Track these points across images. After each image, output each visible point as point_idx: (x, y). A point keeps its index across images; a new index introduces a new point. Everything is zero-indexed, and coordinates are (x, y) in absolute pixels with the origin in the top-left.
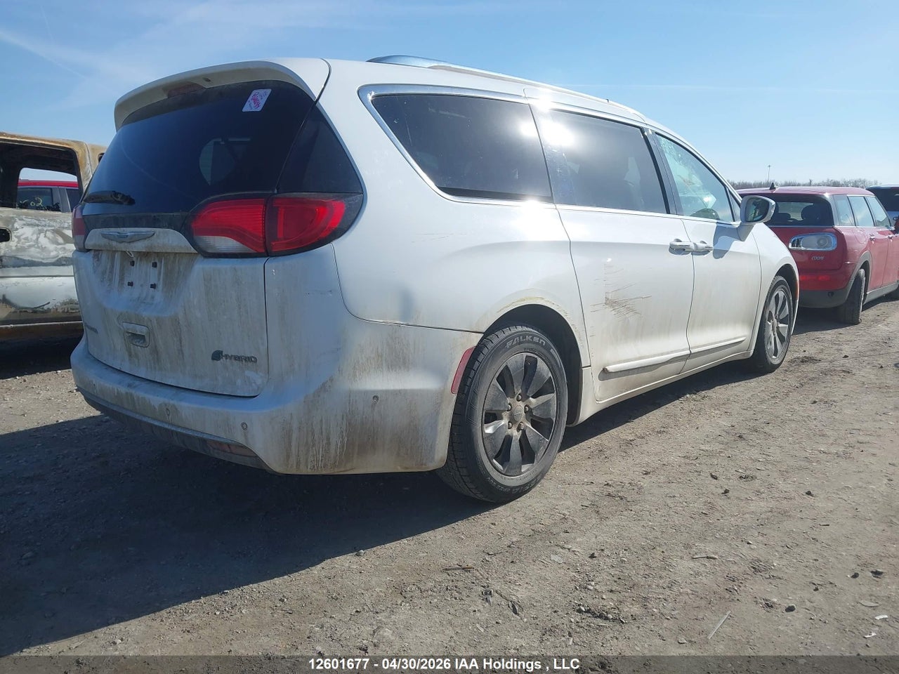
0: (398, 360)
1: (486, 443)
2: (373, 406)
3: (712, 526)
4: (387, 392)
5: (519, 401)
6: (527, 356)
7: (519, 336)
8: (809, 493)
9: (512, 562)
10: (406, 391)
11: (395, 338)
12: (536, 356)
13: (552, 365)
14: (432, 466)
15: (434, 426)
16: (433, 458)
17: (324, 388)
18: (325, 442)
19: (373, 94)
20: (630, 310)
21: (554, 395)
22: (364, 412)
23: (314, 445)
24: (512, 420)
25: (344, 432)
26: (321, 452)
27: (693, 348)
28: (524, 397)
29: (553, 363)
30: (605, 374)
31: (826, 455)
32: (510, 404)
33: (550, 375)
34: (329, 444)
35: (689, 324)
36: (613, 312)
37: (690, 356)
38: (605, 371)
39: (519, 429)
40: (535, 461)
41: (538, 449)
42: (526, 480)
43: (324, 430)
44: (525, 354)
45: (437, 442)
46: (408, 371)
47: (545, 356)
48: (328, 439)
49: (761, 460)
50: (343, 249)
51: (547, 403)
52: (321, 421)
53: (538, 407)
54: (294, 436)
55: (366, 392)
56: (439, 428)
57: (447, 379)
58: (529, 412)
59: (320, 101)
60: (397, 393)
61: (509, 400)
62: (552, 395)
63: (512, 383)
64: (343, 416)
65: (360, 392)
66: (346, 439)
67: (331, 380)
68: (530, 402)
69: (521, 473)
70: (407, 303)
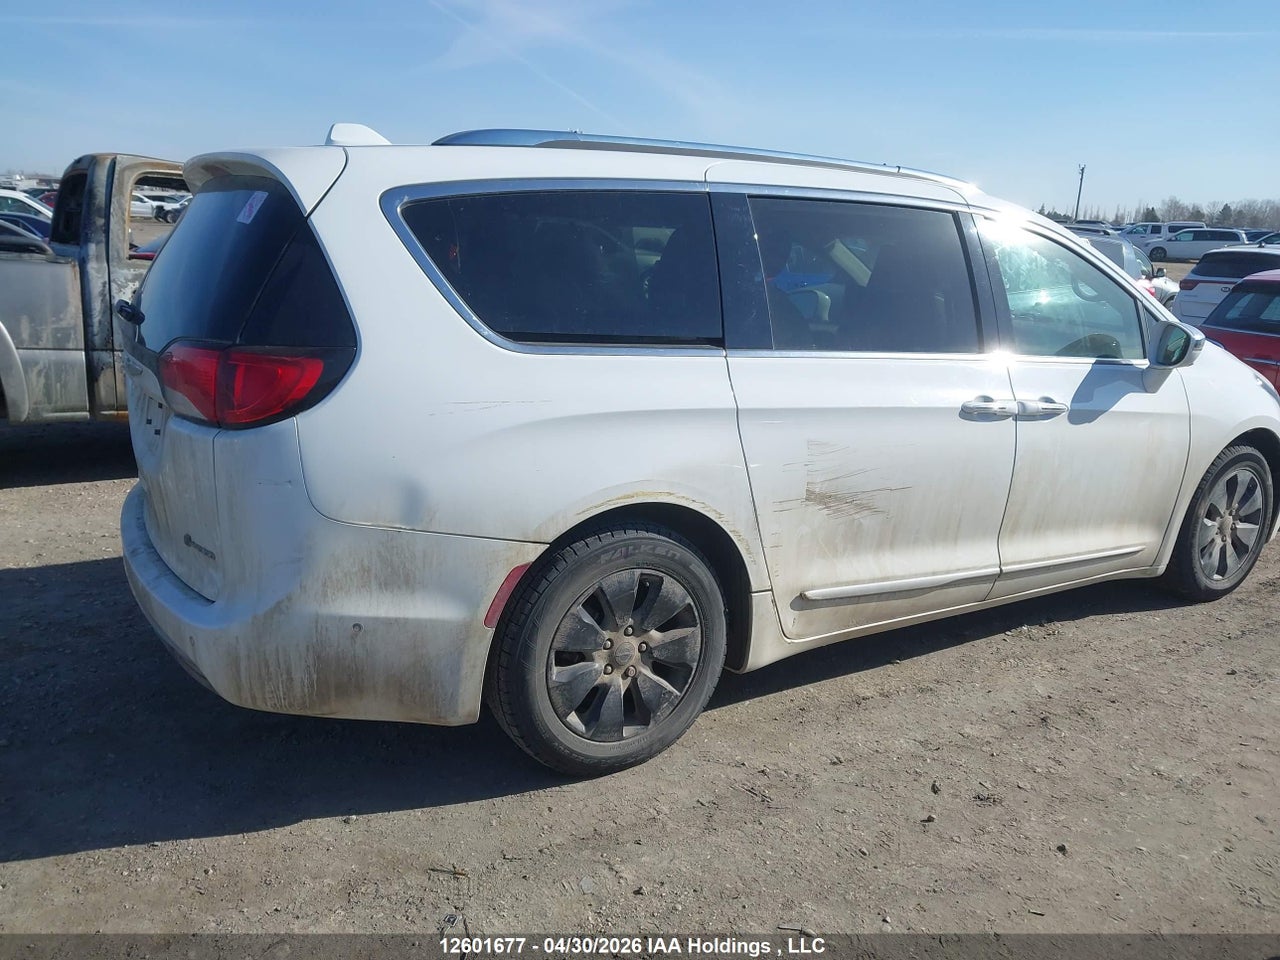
0: (396, 575)
1: (555, 695)
2: (353, 638)
3: (855, 877)
4: (376, 619)
5: (626, 634)
6: (642, 574)
7: (627, 546)
8: (1062, 849)
9: (525, 877)
10: (406, 621)
11: (393, 547)
12: (661, 574)
13: (693, 588)
14: (455, 721)
15: (456, 670)
16: (456, 712)
17: (278, 608)
18: (285, 676)
19: (406, 199)
20: (862, 507)
21: (698, 630)
22: (338, 646)
23: (270, 679)
24: (613, 664)
25: (312, 668)
26: (281, 689)
27: (1007, 564)
28: (639, 630)
29: (694, 583)
30: (802, 602)
31: (1158, 780)
32: (609, 640)
33: (689, 600)
34: (291, 679)
35: (1004, 527)
36: (825, 511)
37: (1001, 575)
38: (802, 597)
39: (625, 675)
40: (652, 722)
41: (659, 706)
42: (628, 750)
43: (281, 661)
44: (638, 572)
45: (461, 691)
46: (413, 592)
47: (679, 574)
48: (289, 673)
49: (1039, 770)
50: (310, 427)
51: (681, 642)
52: (277, 649)
53: (663, 646)
54: (243, 664)
55: (342, 619)
56: (463, 672)
57: (478, 606)
58: (647, 653)
59: (312, 217)
60: (389, 623)
61: (607, 634)
62: (692, 629)
63: (612, 611)
64: (308, 646)
65: (332, 618)
66: (315, 676)
67: (289, 599)
68: (651, 638)
69: (622, 738)
70: (413, 501)
